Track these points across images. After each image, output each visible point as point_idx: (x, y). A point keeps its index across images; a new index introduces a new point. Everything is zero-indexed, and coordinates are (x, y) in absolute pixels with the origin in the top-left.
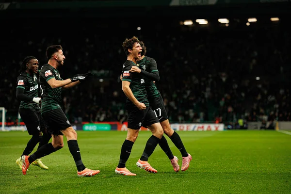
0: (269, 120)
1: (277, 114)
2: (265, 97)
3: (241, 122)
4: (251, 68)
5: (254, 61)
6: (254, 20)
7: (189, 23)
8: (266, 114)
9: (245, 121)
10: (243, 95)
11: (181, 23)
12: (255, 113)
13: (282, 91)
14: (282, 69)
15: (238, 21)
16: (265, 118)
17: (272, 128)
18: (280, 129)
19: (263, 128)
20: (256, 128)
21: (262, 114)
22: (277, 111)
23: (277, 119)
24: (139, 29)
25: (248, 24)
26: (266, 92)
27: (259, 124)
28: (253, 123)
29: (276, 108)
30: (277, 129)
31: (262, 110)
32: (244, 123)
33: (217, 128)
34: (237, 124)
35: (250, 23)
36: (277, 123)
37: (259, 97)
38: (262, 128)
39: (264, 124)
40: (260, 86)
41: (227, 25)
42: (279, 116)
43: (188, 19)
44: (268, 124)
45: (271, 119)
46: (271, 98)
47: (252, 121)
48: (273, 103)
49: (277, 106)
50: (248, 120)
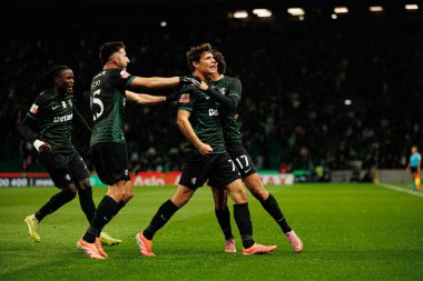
0: (364, 167)
1: (376, 159)
2: (358, 131)
3: (319, 170)
4: (338, 85)
5: (343, 76)
6: (343, 10)
7: (241, 15)
8: (359, 159)
9: (327, 169)
10: (325, 128)
11: (230, 15)
12: (342, 158)
13: (384, 123)
14: (385, 86)
15: (319, 11)
16: (358, 164)
17: (368, 179)
18: (381, 181)
19: (355, 179)
20: (344, 180)
21: (354, 159)
22: (377, 153)
23: (377, 165)
24: (164, 24)
25: (334, 17)
26: (360, 124)
27: (349, 174)
28: (339, 173)
29: (374, 149)
30: (377, 181)
31: (353, 153)
32: (325, 173)
33: (283, 181)
34: (314, 174)
35: (338, 15)
36: (376, 172)
37: (349, 132)
38: (352, 180)
39: (357, 173)
40: (351, 115)
41: (301, 19)
42: (379, 161)
43: (240, 9)
44: (363, 174)
45: (366, 166)
46: (368, 133)
47: (337, 169)
48: (371, 140)
49: (377, 145)
50: (331, 167)
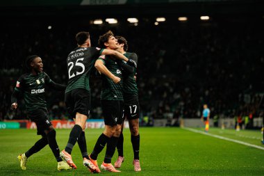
0: (174, 117)
1: (182, 112)
2: (171, 94)
3: (146, 119)
4: (159, 66)
5: (161, 60)
6: (162, 20)
7: (98, 22)
8: (171, 112)
9: (151, 119)
10: (150, 93)
11: (91, 22)
12: (161, 111)
13: (187, 90)
14: (188, 67)
15: (147, 20)
16: (171, 115)
17: (177, 125)
18: (185, 126)
19: (169, 125)
20: (162, 125)
21: (168, 112)
22: (183, 108)
23: (182, 116)
24: (50, 28)
25: (156, 24)
26: (171, 90)
27: (165, 121)
28: (158, 121)
29: (181, 106)
30: (182, 126)
31: (167, 108)
32: (149, 121)
34: (143, 122)
35: (159, 22)
36: (181, 120)
37: (165, 95)
38: (167, 125)
39: (170, 121)
40: (167, 85)
41: (136, 25)
42: (184, 114)
43: (98, 18)
44: (173, 122)
45: (176, 116)
46: (177, 96)
47: (158, 118)
48: (179, 100)
49: (182, 104)
50: (154, 117)
